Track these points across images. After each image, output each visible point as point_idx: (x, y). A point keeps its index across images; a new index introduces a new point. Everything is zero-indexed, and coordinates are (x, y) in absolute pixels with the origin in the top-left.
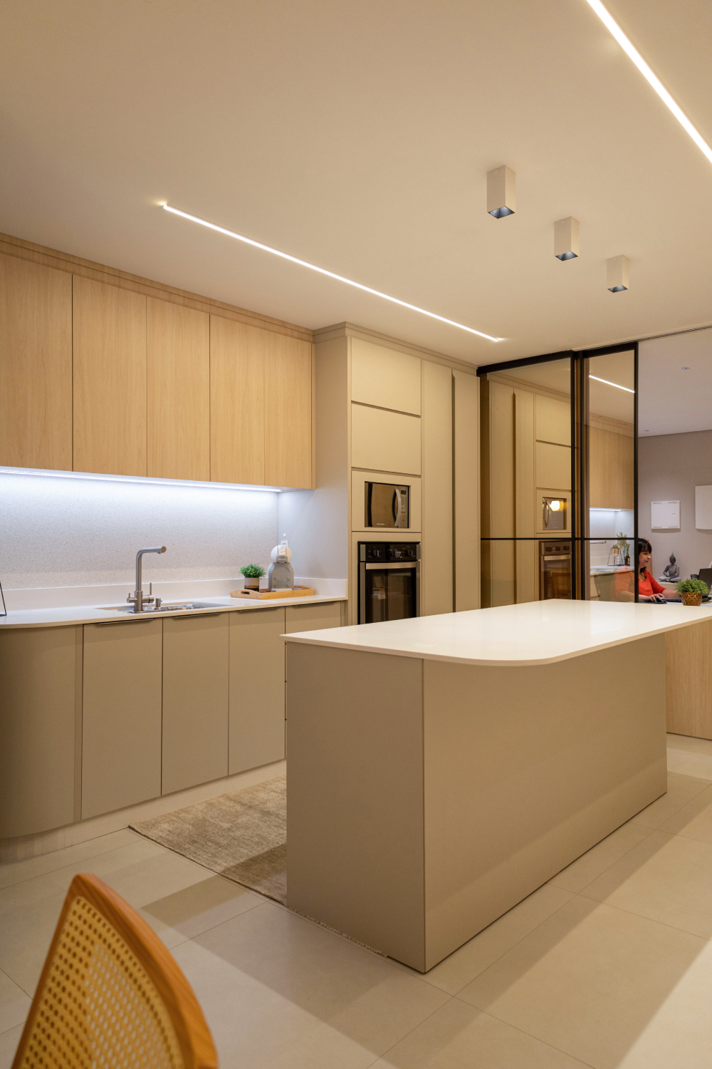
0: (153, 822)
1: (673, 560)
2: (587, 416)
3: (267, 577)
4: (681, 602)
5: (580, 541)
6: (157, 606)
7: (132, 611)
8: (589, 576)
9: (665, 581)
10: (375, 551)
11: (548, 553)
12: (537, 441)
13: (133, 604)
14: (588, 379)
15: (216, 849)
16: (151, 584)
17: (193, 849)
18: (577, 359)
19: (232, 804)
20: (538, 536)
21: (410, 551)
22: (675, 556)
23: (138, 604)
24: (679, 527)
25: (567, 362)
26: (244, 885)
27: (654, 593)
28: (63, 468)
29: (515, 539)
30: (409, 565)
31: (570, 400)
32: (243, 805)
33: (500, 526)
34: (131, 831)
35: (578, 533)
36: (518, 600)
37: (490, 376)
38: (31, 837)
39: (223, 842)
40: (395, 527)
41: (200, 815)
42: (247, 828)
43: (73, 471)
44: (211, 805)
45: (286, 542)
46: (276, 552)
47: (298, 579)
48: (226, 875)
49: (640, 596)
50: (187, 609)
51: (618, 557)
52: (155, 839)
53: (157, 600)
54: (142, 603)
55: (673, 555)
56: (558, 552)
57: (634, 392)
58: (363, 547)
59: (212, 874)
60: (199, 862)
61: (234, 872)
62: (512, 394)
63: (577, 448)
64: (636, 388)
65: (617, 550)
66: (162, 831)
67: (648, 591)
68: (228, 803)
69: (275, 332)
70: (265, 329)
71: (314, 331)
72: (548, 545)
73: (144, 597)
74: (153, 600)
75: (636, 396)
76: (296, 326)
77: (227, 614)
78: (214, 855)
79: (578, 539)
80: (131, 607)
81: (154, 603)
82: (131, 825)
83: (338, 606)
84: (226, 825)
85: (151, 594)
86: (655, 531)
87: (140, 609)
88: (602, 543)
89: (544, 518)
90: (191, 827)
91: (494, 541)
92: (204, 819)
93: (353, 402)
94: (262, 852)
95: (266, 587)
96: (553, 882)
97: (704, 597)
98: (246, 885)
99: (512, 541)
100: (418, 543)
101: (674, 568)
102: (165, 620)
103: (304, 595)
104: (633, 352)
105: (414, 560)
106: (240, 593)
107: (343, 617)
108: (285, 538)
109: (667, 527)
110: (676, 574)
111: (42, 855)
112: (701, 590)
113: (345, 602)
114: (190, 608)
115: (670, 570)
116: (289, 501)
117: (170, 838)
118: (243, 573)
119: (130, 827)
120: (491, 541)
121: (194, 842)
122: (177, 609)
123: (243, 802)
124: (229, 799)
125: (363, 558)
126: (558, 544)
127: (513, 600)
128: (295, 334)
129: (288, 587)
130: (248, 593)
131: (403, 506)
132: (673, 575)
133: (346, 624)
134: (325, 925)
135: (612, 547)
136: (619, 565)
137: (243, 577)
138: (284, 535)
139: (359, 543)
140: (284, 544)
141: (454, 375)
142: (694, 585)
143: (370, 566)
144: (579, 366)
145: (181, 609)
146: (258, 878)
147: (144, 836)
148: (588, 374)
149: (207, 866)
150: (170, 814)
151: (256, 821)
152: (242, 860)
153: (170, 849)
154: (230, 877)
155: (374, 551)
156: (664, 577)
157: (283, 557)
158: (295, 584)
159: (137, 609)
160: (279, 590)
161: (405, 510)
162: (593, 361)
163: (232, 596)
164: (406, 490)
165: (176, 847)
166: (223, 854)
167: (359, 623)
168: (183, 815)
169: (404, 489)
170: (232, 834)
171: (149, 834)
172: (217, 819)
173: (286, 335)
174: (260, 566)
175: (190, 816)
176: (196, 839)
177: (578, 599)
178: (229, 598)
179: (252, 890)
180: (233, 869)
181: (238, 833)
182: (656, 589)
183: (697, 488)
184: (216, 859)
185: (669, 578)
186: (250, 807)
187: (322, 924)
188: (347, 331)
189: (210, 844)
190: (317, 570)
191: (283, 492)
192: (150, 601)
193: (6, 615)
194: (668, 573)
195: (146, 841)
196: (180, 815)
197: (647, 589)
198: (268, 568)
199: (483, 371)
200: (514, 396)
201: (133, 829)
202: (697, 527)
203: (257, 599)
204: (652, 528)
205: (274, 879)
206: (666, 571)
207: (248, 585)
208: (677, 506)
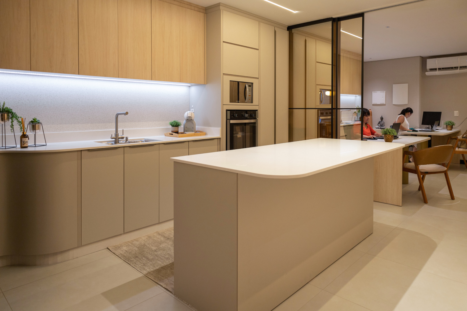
0: (119, 246)
1: (382, 119)
2: (339, 51)
3: (182, 126)
4: (383, 139)
5: (335, 110)
6: (126, 140)
7: (113, 143)
8: (340, 127)
9: (378, 128)
10: (235, 114)
11: (322, 115)
12: (317, 62)
13: (114, 140)
14: (340, 32)
15: (146, 261)
16: (123, 130)
17: (135, 261)
18: (335, 22)
19: (160, 237)
20: (317, 107)
21: (253, 114)
22: (383, 117)
23: (117, 139)
24: (385, 103)
25: (330, 23)
26: (155, 282)
27: (372, 135)
28: (73, 73)
29: (306, 109)
30: (252, 121)
31: (331, 42)
32: (165, 237)
33: (299, 102)
34: (108, 250)
35: (334, 106)
36: (307, 138)
37: (294, 31)
38: (56, 254)
39: (150, 257)
40: (245, 103)
41: (143, 242)
42: (164, 250)
43: (79, 74)
44: (149, 237)
45: (193, 110)
46: (187, 114)
47: (197, 127)
48: (147, 276)
49: (364, 136)
50: (142, 142)
51: (356, 117)
52: (118, 255)
53: (126, 138)
54: (119, 139)
55: (382, 116)
56: (327, 115)
57: (362, 38)
58: (229, 112)
59: (140, 275)
60: (136, 268)
61: (152, 274)
62: (305, 39)
63: (335, 66)
64: (363, 36)
65: (356, 114)
66: (122, 251)
67: (369, 133)
68: (158, 236)
69: (185, 8)
70: (180, 6)
71: (206, 8)
72: (322, 111)
73: (119, 136)
74: (124, 138)
75: (363, 40)
76: (196, 5)
77: (158, 145)
78: (144, 265)
79: (334, 109)
80: (113, 141)
81: (125, 139)
82: (108, 247)
83: (216, 141)
84: (154, 248)
85: (123, 135)
86: (373, 105)
87: (117, 142)
88: (349, 111)
89: (320, 99)
90: (137, 249)
91: (295, 109)
92: (144, 245)
93: (224, 42)
94: (168, 263)
95: (183, 131)
96: (311, 283)
97: (394, 137)
98: (156, 282)
99: (304, 110)
100: (257, 110)
101: (382, 122)
102: (125, 148)
103: (201, 135)
104: (362, 18)
105: (255, 118)
106: (169, 134)
107: (219, 146)
108: (193, 108)
109: (379, 103)
110: (383, 125)
111: (62, 262)
112: (393, 133)
113: (220, 138)
114: (143, 142)
115: (381, 123)
116: (194, 90)
117: (125, 255)
118: (170, 124)
119: (108, 248)
120: (294, 109)
121: (137, 257)
122: (137, 142)
123: (165, 236)
124: (159, 234)
125: (229, 118)
126: (327, 111)
127: (304, 138)
128: (196, 9)
129: (193, 131)
130: (172, 134)
131: (250, 93)
132: (381, 126)
133: (220, 150)
134: (191, 306)
135: (354, 112)
136: (357, 121)
137: (171, 127)
138: (192, 106)
139: (227, 110)
140: (192, 110)
141: (276, 30)
142: (390, 131)
143: (232, 122)
144: (336, 26)
145: (139, 142)
146: (163, 278)
147: (113, 253)
148: (340, 30)
149: (140, 271)
150: (129, 242)
151: (169, 246)
152: (157, 268)
153: (124, 261)
154: (149, 277)
155: (233, 114)
156: (377, 127)
157: (190, 117)
158: (196, 130)
159: (116, 142)
160: (187, 133)
161: (251, 94)
162: (343, 23)
163: (165, 136)
164: (251, 85)
165: (128, 259)
166: (149, 264)
167: (227, 150)
168: (135, 242)
169: (250, 84)
170: (156, 253)
171: (116, 252)
172: (151, 245)
173: (191, 9)
174: (179, 121)
175: (138, 243)
176: (137, 256)
177: (334, 138)
178: (164, 136)
179: (159, 284)
180: (152, 273)
181: (159, 253)
182: (373, 133)
183: (394, 85)
184: (145, 267)
185: (380, 127)
186: (168, 238)
187: (189, 305)
188: (221, 7)
189: (144, 259)
190: (207, 123)
191: (192, 86)
192: (122, 138)
193: (46, 145)
194: (379, 125)
195: (114, 256)
196: (133, 242)
197: (368, 132)
198: (183, 122)
199: (290, 28)
200: (306, 40)
201: (109, 249)
202: (393, 103)
203: (176, 137)
204: (373, 104)
205: (171, 279)
206: (379, 123)
207: (173, 130)
208: (385, 93)
